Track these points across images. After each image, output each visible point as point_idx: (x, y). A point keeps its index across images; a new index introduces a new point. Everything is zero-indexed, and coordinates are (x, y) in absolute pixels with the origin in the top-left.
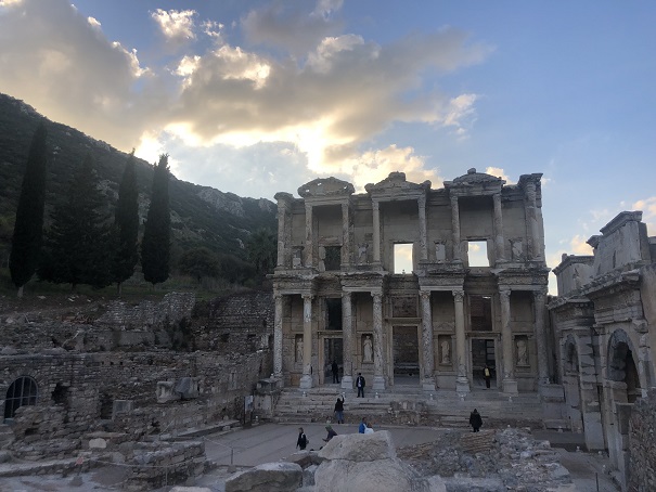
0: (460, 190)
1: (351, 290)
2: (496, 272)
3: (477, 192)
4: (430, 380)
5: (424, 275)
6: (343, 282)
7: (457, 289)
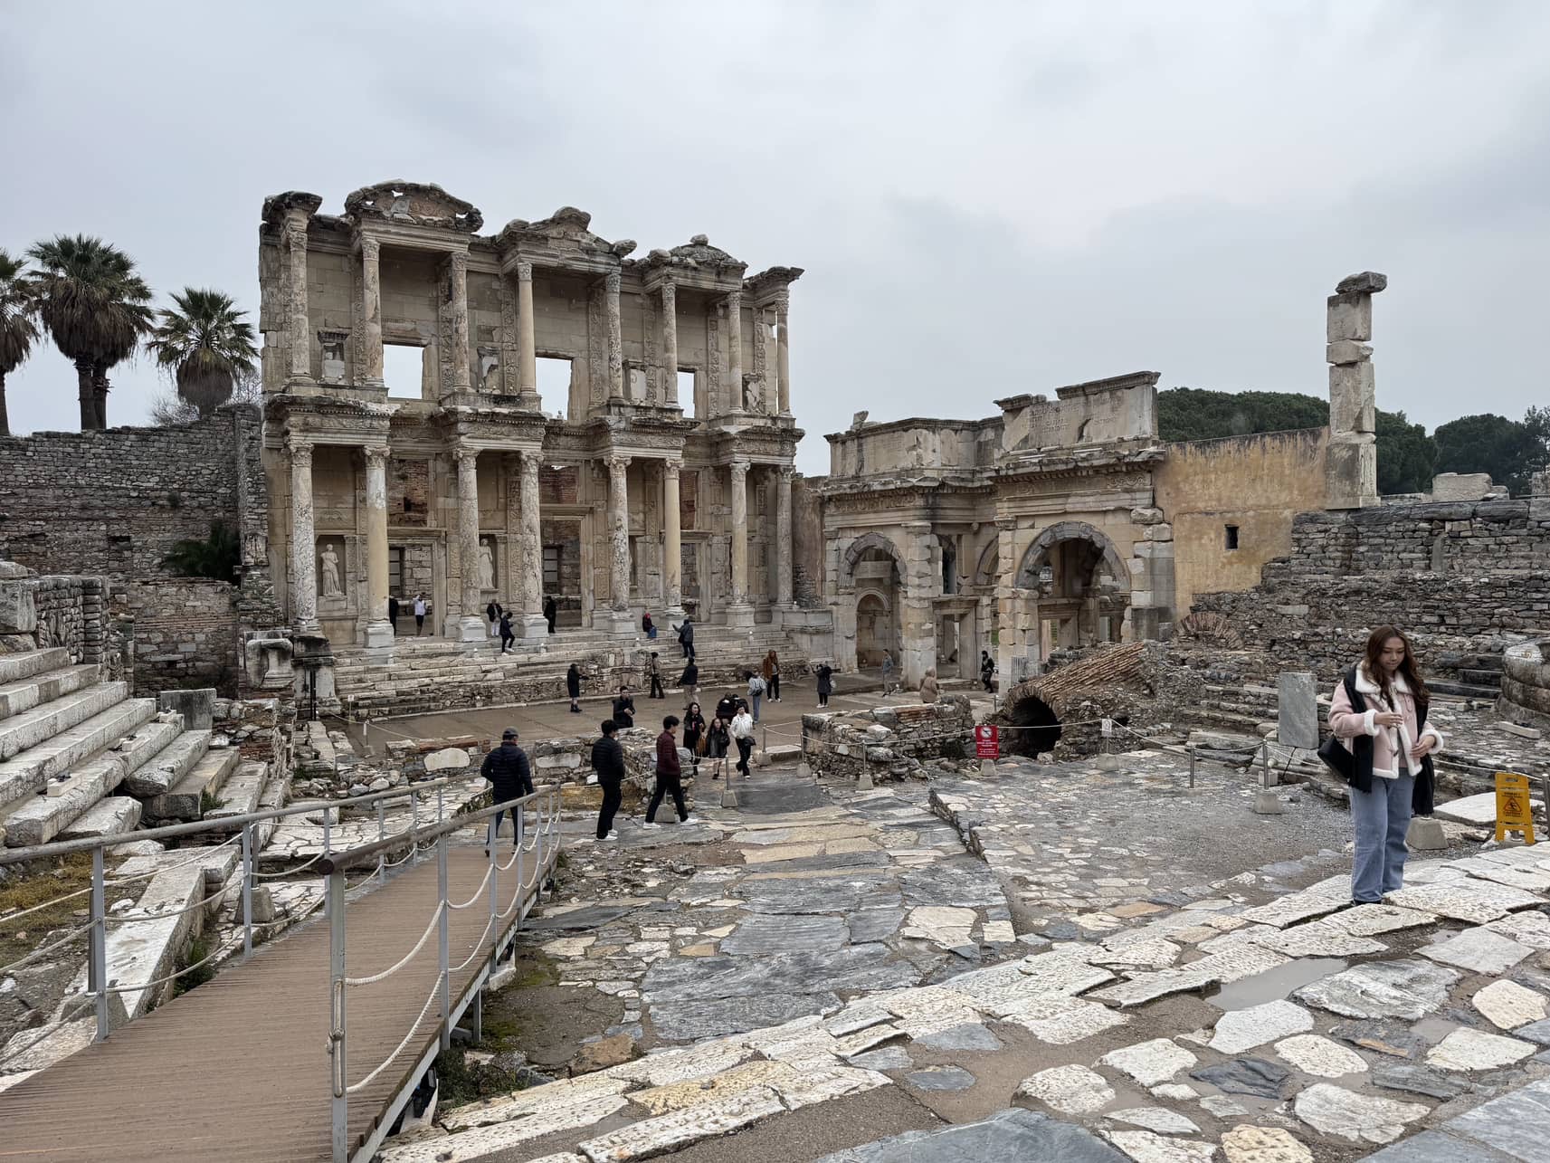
0: (682, 273)
1: (480, 445)
2: (733, 430)
3: (707, 283)
4: (626, 615)
5: (622, 425)
6: (462, 427)
7: (674, 457)
